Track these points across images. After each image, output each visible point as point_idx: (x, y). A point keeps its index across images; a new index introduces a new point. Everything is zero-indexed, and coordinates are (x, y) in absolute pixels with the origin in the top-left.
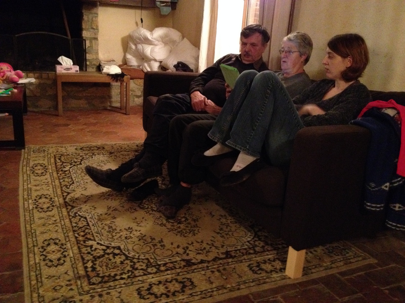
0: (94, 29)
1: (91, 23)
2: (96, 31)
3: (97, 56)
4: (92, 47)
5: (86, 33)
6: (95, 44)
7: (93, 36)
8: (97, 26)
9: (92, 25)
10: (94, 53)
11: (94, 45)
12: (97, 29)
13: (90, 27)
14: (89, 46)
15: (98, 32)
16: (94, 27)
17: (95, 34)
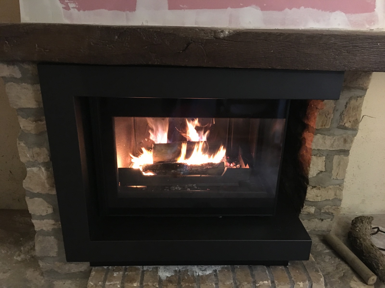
0: (345, 128)
1: (342, 114)
2: (350, 132)
3: (338, 191)
4: (331, 172)
5: (321, 141)
6: (339, 165)
7: (339, 145)
8: (356, 122)
9: (341, 119)
10: (331, 187)
11: (335, 167)
12: (354, 129)
13: (335, 125)
14: (324, 170)
15: (355, 135)
16: (347, 125)
17: (345, 141)
